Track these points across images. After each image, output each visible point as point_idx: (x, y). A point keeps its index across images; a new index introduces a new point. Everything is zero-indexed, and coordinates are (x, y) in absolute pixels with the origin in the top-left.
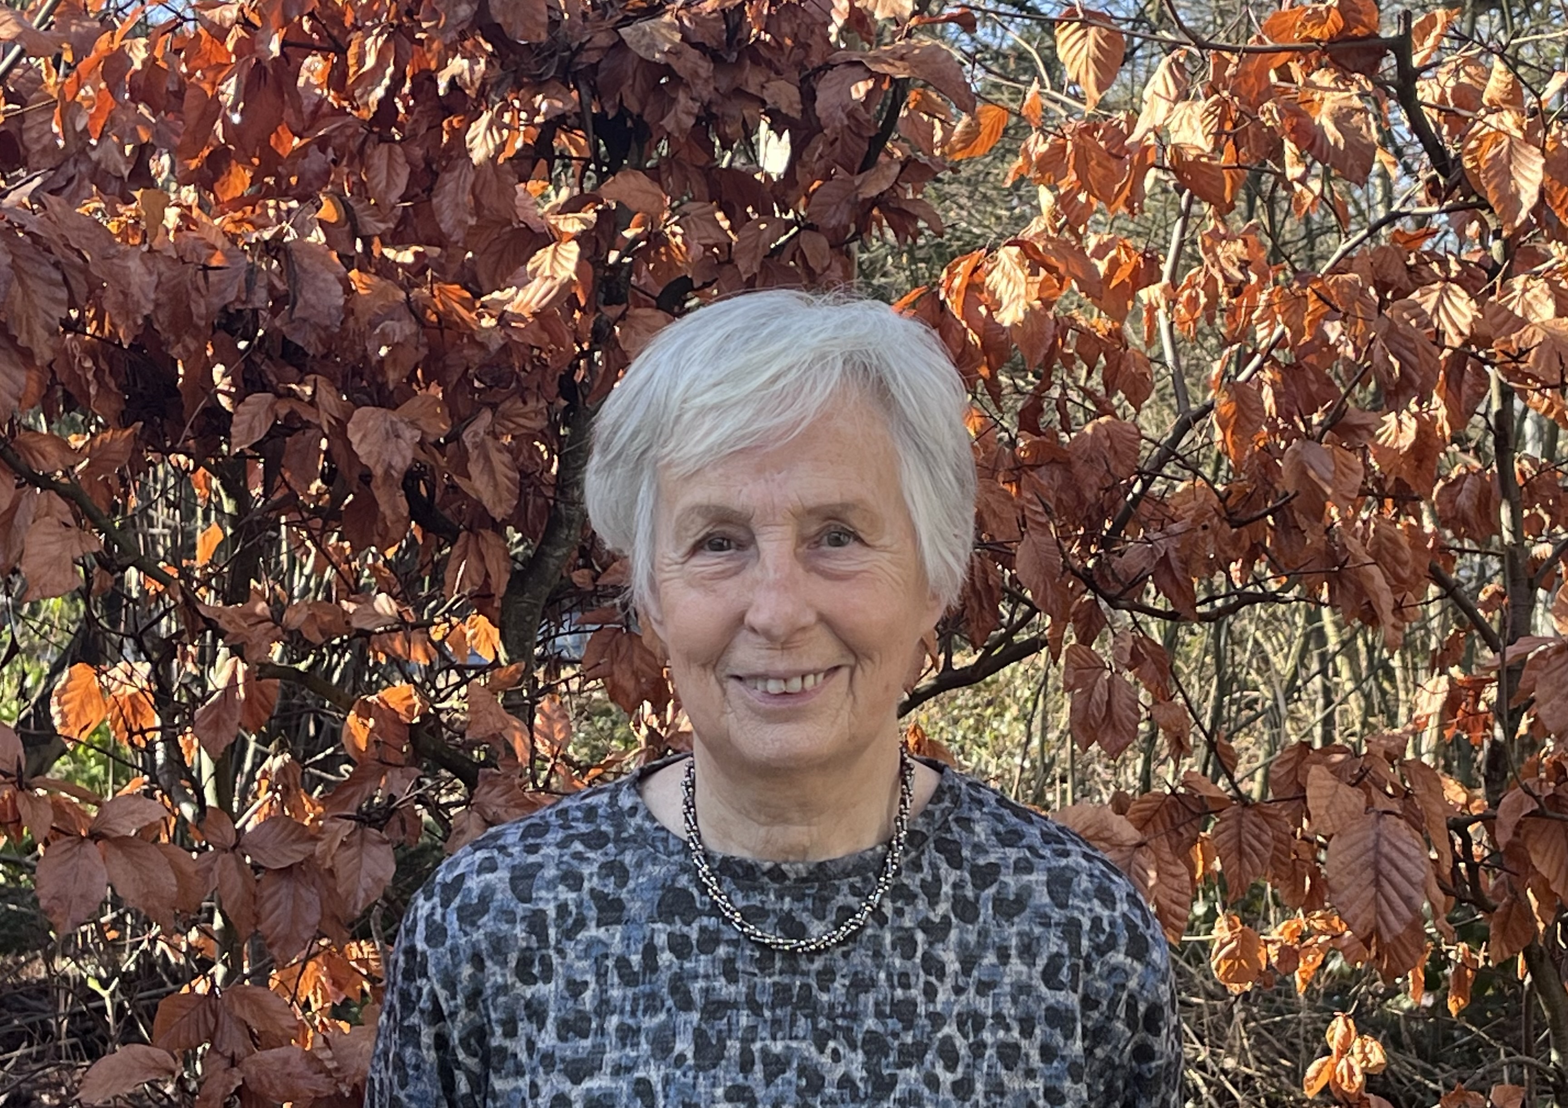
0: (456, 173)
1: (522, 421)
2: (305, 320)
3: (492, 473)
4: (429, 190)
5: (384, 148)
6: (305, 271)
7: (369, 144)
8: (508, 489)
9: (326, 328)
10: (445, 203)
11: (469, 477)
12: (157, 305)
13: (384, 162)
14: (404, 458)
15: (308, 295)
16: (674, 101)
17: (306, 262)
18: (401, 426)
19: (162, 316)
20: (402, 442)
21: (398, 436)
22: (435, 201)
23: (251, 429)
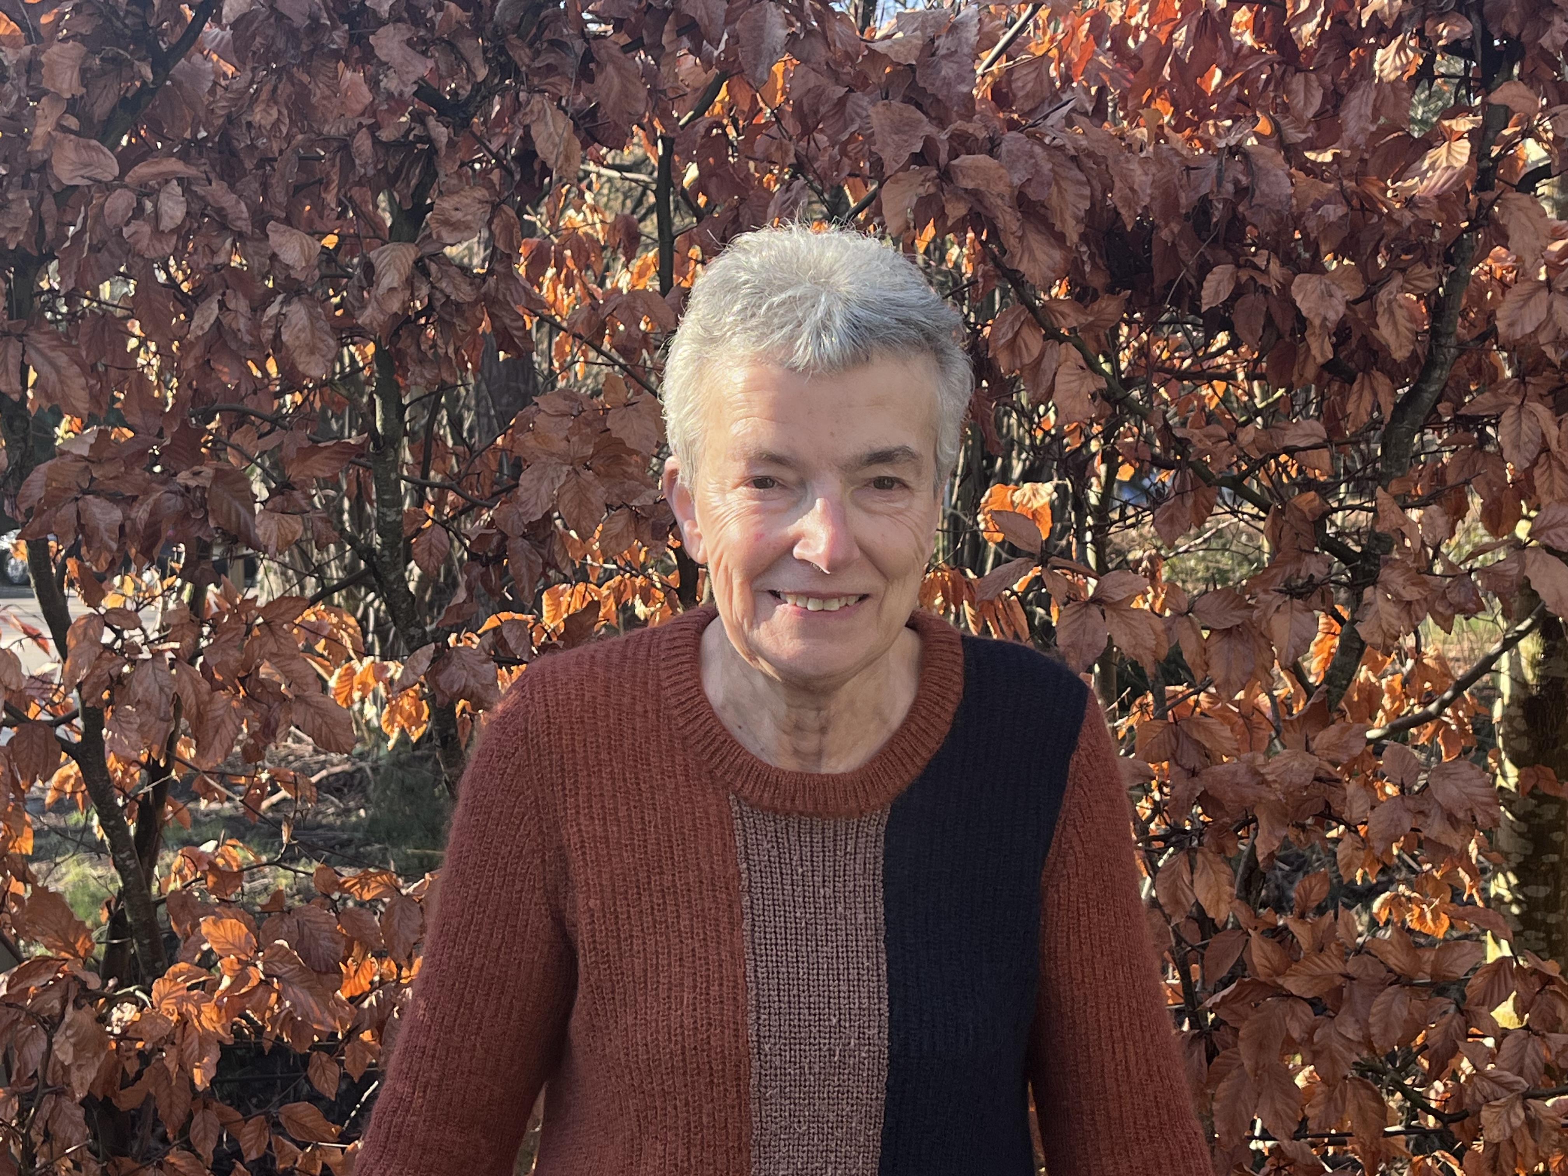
0: (1360, 92)
1: (1418, 283)
2: (1261, 206)
3: (1395, 324)
4: (1336, 107)
5: (1300, 77)
6: (1260, 168)
7: (1288, 74)
8: (1407, 337)
9: (1278, 212)
10: (1350, 116)
11: (1377, 327)
12: (1152, 199)
13: (1302, 88)
14: (1337, 313)
15: (1264, 186)
16: (1549, 24)
17: (1261, 162)
18: (1333, 287)
19: (1156, 207)
20: (1335, 301)
21: (1331, 296)
22: (1342, 115)
23: (1217, 293)
